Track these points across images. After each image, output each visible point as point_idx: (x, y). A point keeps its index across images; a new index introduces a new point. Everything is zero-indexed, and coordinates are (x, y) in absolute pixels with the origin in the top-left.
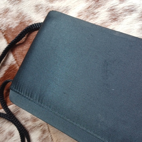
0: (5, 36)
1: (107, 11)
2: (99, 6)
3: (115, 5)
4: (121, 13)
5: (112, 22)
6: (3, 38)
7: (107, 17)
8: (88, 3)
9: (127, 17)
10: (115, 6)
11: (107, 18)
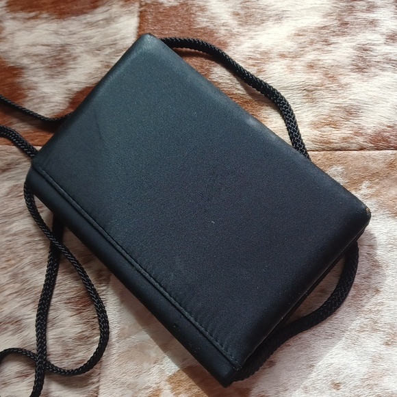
0: (141, 12)
1: (353, 48)
2: (343, 34)
3: (375, 42)
4: (378, 62)
5: (352, 70)
6: (136, 14)
7: (348, 57)
8: (325, 20)
9: (385, 73)
10: (374, 45)
11: (348, 61)
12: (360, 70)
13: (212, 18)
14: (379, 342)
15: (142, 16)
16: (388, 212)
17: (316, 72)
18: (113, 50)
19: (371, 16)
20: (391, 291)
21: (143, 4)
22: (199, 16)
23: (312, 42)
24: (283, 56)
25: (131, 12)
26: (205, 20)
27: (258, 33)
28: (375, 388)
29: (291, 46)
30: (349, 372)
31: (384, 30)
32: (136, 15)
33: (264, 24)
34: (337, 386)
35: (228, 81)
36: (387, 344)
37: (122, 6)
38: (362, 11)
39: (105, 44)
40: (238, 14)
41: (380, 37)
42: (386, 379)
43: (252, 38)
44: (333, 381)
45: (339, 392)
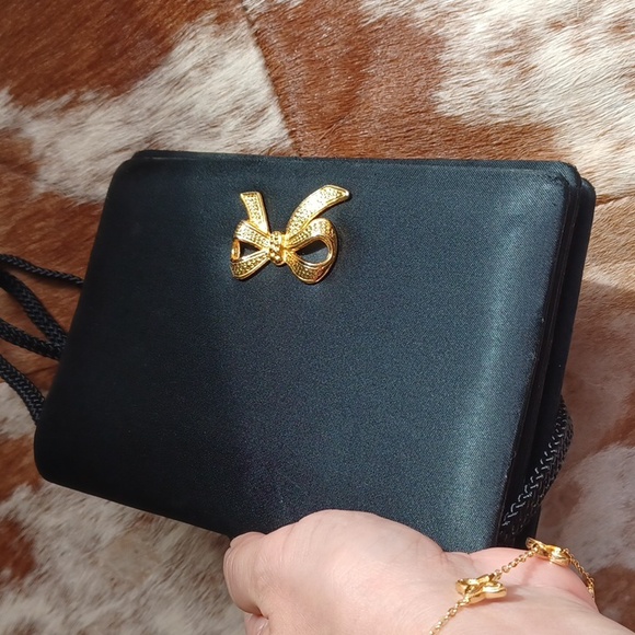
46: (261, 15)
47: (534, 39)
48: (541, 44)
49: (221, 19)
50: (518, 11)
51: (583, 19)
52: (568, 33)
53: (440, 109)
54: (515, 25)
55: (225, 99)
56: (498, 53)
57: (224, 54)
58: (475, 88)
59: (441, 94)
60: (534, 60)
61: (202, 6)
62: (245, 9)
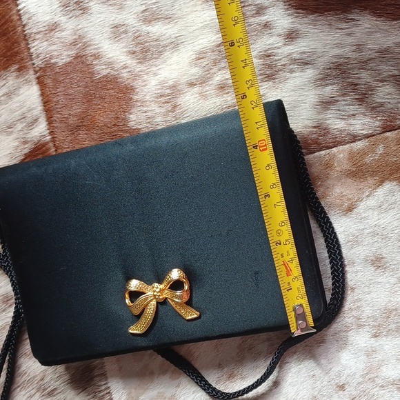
12: (269, 77)
13: (110, 64)
14: (367, 336)
15: (40, 82)
16: (338, 212)
17: (228, 93)
18: (25, 124)
19: (263, 19)
20: (364, 285)
21: (37, 69)
22: (96, 65)
23: (215, 63)
24: (191, 85)
25: (28, 82)
26: (104, 67)
27: (160, 67)
28: (376, 379)
29: (196, 71)
30: (349, 372)
31: (279, 30)
32: (34, 83)
33: (162, 56)
34: (342, 387)
35: (148, 125)
36: (375, 336)
37: (17, 77)
38: (252, 16)
39: (14, 120)
40: (134, 52)
41: (278, 39)
42: (384, 369)
43: (155, 74)
44: (337, 383)
45: (346, 393)
46: (41, 68)
47: (179, 91)
48: (183, 94)
49: (19, 70)
50: (173, 76)
51: (204, 82)
52: (196, 89)
53: (130, 124)
54: (171, 83)
55: (17, 113)
56: (161, 96)
57: (20, 88)
58: (150, 114)
59: (131, 116)
60: (180, 101)
61: (10, 62)
62: (34, 64)
